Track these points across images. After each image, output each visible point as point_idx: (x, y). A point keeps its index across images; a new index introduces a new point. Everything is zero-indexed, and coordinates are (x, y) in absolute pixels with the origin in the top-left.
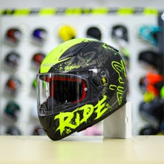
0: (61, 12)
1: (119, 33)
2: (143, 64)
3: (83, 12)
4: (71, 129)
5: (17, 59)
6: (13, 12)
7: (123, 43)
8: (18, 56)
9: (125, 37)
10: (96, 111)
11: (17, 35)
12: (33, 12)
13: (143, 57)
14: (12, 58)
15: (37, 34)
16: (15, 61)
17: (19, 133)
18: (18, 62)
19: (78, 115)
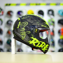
3: (37, 5)
5: (11, 23)
6: (10, 5)
8: (12, 21)
11: (11, 14)
12: (18, 5)
14: (9, 22)
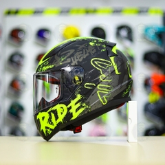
0: (65, 12)
1: (124, 33)
2: (148, 64)
4: (51, 129)
7: (127, 43)
9: (130, 37)
10: (71, 111)
13: (148, 57)
15: (41, 34)
16: (19, 61)
17: (23, 134)
18: (22, 63)
19: (53, 115)
